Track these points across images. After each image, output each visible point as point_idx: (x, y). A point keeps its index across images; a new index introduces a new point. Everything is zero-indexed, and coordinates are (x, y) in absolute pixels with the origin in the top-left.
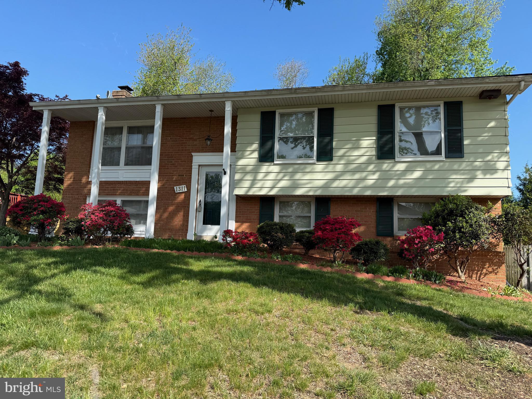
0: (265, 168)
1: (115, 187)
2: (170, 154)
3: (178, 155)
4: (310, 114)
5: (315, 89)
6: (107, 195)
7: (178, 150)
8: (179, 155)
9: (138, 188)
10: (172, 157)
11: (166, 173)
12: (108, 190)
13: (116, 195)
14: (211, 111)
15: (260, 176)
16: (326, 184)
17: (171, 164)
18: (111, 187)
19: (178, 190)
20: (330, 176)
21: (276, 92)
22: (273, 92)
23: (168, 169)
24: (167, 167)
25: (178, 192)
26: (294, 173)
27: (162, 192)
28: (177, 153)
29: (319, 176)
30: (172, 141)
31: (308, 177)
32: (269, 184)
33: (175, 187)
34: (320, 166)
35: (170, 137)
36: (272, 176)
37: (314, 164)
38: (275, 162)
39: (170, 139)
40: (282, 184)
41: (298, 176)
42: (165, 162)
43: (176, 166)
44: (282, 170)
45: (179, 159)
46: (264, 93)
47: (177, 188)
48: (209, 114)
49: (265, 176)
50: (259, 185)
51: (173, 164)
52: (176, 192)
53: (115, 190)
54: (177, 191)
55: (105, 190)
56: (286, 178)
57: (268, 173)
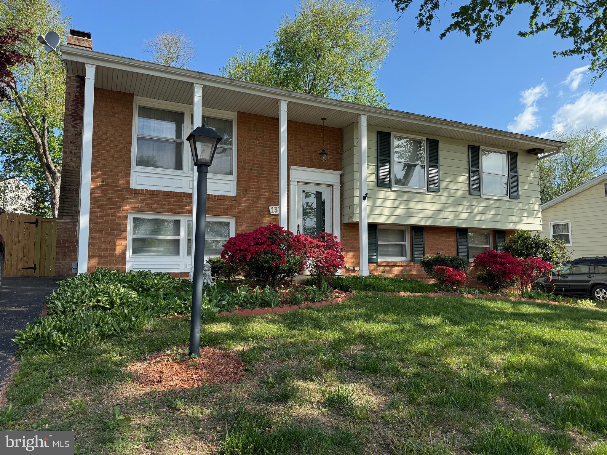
0: (382, 194)
1: (181, 202)
2: (260, 163)
3: (270, 165)
4: (420, 142)
5: (445, 122)
6: (168, 212)
7: (271, 159)
8: (272, 166)
9: (218, 205)
10: (263, 168)
11: (256, 188)
12: (169, 205)
13: (182, 213)
14: (324, 119)
15: (379, 202)
16: (433, 214)
17: (262, 177)
18: (174, 202)
19: (274, 212)
20: (436, 207)
21: (414, 116)
22: (412, 117)
23: (258, 182)
24: (257, 179)
25: (275, 213)
26: (409, 201)
27: (252, 213)
28: (269, 162)
29: (428, 206)
30: (261, 146)
31: (419, 206)
32: (386, 211)
33: (270, 208)
34: (429, 197)
35: (259, 140)
36: (389, 203)
37: (424, 194)
38: (393, 189)
39: (259, 143)
40: (399, 212)
41: (412, 205)
42: (253, 173)
43: (269, 180)
44: (397, 197)
45: (272, 171)
46: (403, 115)
47: (272, 208)
48: (321, 123)
49: (383, 202)
50: (377, 212)
51: (264, 177)
52: (272, 214)
53: (181, 206)
54: (272, 212)
55: (165, 205)
56: (402, 206)
57: (385, 199)
